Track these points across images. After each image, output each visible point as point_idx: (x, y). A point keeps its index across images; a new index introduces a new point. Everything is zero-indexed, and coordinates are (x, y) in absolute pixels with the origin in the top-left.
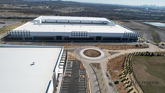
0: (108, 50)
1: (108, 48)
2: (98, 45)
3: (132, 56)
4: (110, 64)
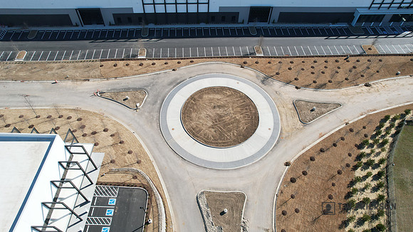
1: (292, 75)
2: (252, 55)
3: (393, 131)
4: (292, 197)
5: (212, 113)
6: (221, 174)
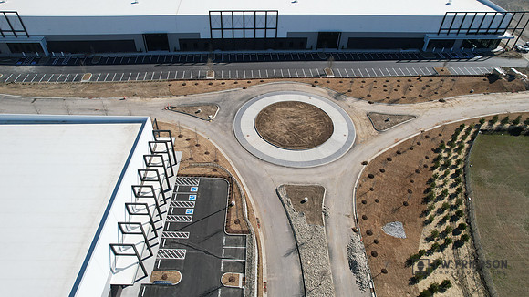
0: (364, 107)
1: (364, 92)
2: (323, 76)
3: (469, 138)
5: (286, 122)
6: (299, 171)
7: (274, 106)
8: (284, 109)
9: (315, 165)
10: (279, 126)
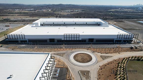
4: (101, 72)
5: (81, 57)
7: (78, 54)
8: (81, 54)
9: (88, 66)
10: (79, 58)
